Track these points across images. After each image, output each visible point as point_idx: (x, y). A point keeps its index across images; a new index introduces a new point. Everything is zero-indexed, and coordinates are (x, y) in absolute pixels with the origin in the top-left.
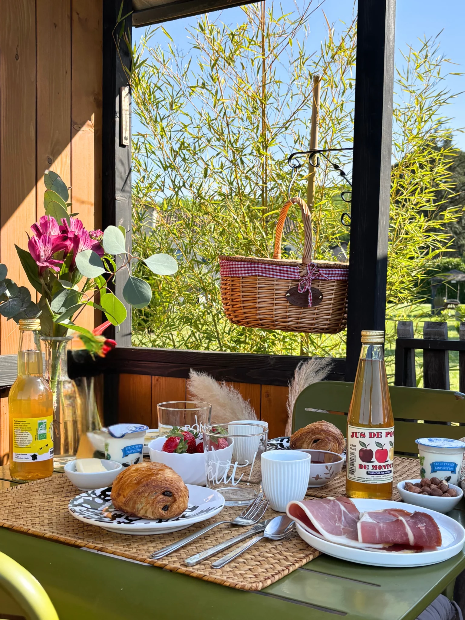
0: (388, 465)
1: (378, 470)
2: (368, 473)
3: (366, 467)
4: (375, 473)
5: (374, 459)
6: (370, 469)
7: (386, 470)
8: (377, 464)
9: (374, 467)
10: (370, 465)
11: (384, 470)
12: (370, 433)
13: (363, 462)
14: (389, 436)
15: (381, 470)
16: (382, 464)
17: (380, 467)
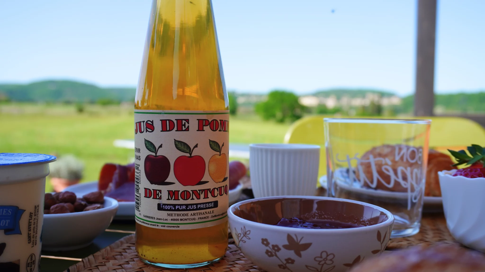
0: (206, 191)
1: (181, 201)
2: (160, 207)
3: (156, 195)
4: (174, 208)
5: (171, 178)
6: (164, 200)
7: (202, 200)
8: (178, 187)
9: (173, 194)
10: (164, 189)
11: (196, 201)
12: (164, 122)
13: (152, 183)
14: (207, 128)
15: (189, 202)
16: (190, 188)
17: (186, 195)
